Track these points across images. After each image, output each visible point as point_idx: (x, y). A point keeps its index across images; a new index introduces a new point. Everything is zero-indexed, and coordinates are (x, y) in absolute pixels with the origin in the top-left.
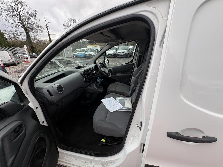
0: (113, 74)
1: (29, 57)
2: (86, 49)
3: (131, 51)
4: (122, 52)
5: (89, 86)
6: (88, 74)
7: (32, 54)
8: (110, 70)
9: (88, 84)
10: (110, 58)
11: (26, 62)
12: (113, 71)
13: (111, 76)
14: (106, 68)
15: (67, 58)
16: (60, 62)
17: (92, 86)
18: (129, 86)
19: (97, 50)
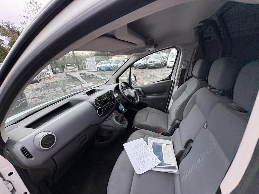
0: (142, 96)
1: (51, 73)
2: (111, 60)
3: (165, 60)
4: (154, 62)
5: (105, 120)
6: (104, 103)
7: (55, 69)
8: (138, 90)
9: (103, 118)
10: (139, 69)
11: (48, 78)
12: (142, 92)
13: (138, 100)
14: (132, 88)
15: (90, 71)
16: (82, 77)
17: (110, 120)
18: (166, 114)
19: (124, 60)
